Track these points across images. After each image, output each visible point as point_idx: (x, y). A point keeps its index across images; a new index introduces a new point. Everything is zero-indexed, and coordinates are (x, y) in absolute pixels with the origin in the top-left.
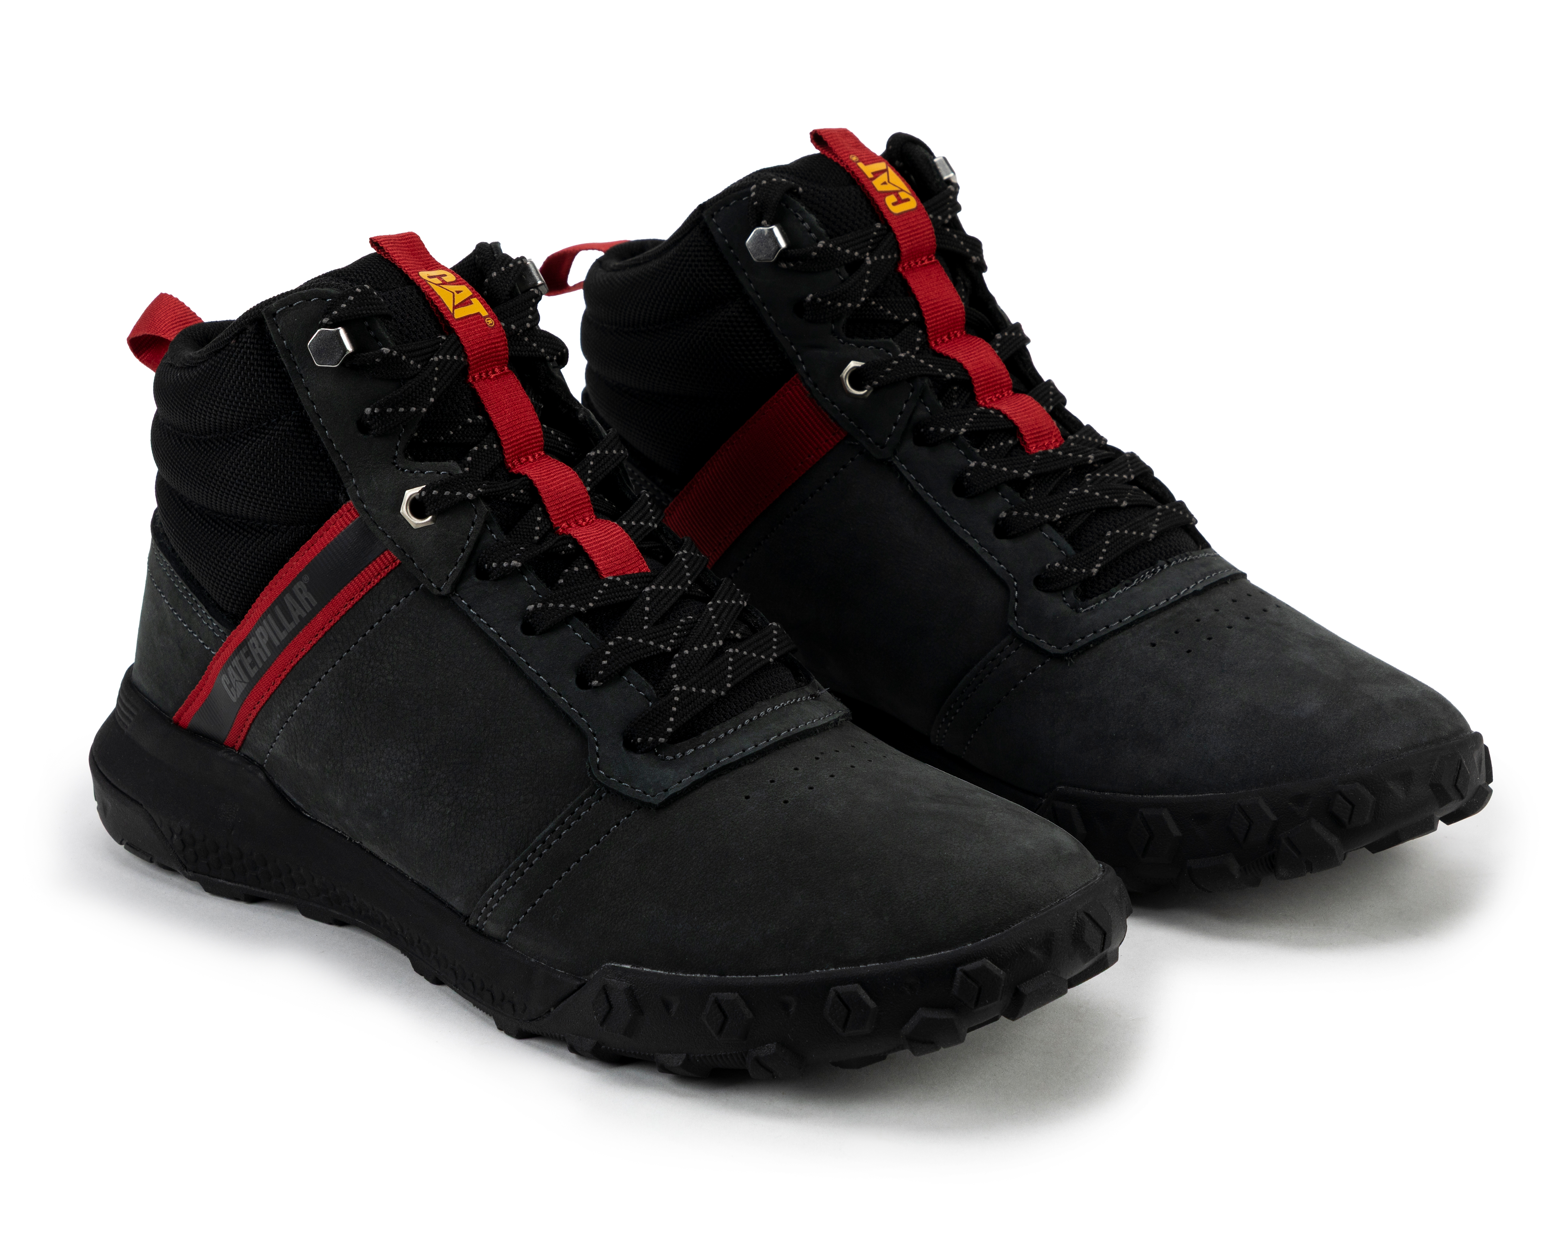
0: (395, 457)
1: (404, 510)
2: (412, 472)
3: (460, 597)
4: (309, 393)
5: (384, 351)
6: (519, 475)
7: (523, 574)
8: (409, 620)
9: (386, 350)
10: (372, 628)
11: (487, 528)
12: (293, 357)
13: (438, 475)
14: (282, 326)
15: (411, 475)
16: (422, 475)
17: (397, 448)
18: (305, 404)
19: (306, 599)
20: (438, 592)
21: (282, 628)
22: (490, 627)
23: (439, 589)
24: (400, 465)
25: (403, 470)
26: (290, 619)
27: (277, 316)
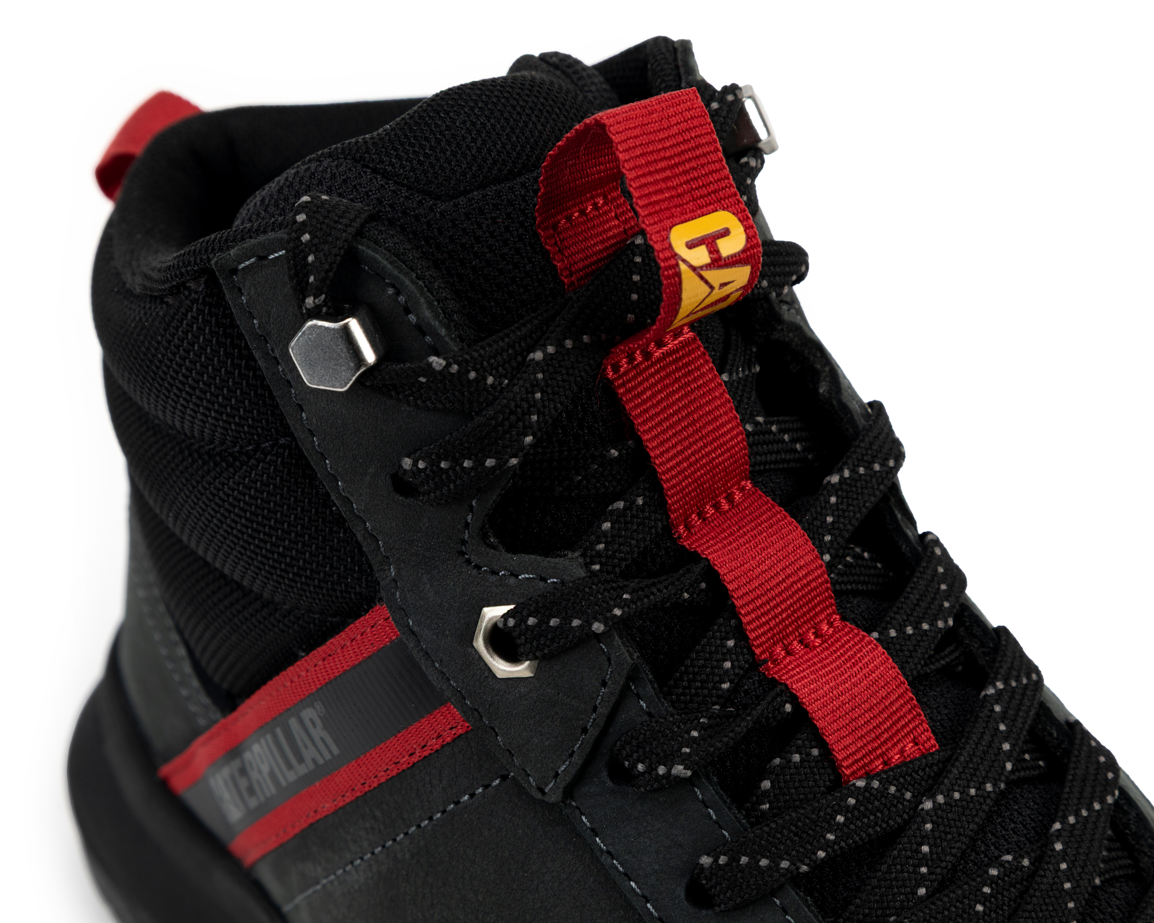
0: (463, 542)
1: (480, 643)
2: (495, 573)
3: (578, 808)
4: (304, 415)
5: (434, 364)
6: (695, 557)
7: (694, 785)
8: (489, 830)
9: (437, 362)
10: (431, 818)
11: (630, 688)
12: (272, 350)
13: (542, 584)
14: (249, 294)
15: (493, 578)
16: (512, 580)
17: (467, 525)
18: (300, 434)
19: (322, 739)
20: (539, 796)
21: (290, 767)
22: (630, 880)
23: (542, 791)
24: (473, 557)
25: (478, 567)
26: (301, 760)
27: (239, 273)
